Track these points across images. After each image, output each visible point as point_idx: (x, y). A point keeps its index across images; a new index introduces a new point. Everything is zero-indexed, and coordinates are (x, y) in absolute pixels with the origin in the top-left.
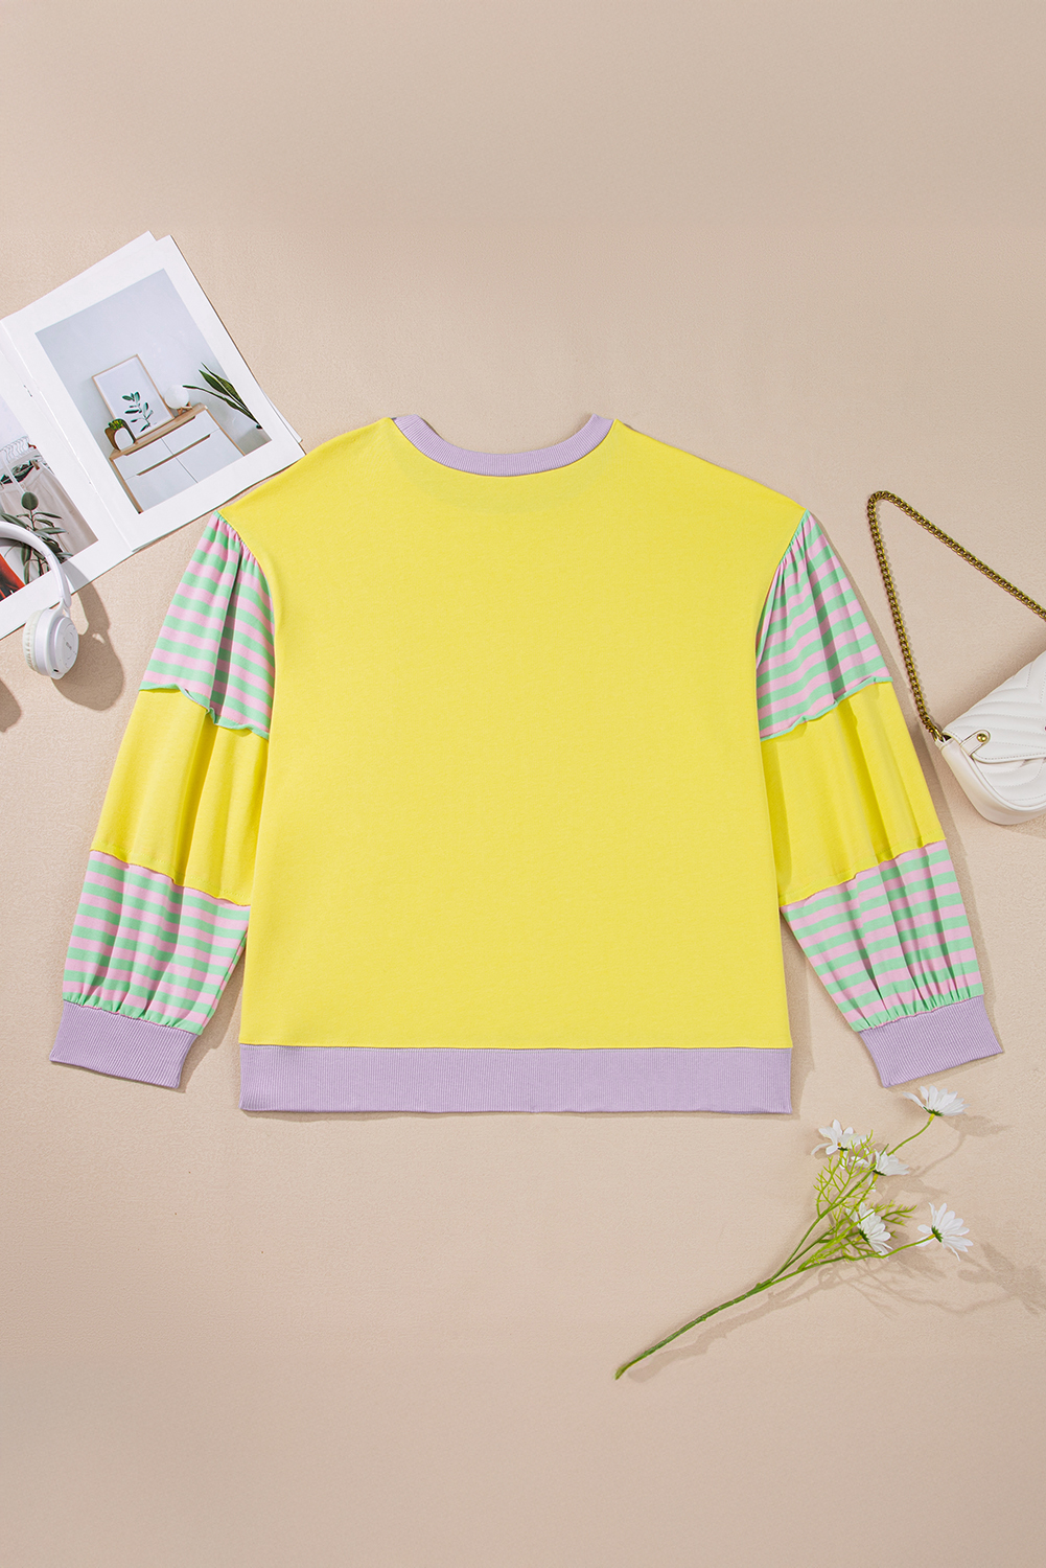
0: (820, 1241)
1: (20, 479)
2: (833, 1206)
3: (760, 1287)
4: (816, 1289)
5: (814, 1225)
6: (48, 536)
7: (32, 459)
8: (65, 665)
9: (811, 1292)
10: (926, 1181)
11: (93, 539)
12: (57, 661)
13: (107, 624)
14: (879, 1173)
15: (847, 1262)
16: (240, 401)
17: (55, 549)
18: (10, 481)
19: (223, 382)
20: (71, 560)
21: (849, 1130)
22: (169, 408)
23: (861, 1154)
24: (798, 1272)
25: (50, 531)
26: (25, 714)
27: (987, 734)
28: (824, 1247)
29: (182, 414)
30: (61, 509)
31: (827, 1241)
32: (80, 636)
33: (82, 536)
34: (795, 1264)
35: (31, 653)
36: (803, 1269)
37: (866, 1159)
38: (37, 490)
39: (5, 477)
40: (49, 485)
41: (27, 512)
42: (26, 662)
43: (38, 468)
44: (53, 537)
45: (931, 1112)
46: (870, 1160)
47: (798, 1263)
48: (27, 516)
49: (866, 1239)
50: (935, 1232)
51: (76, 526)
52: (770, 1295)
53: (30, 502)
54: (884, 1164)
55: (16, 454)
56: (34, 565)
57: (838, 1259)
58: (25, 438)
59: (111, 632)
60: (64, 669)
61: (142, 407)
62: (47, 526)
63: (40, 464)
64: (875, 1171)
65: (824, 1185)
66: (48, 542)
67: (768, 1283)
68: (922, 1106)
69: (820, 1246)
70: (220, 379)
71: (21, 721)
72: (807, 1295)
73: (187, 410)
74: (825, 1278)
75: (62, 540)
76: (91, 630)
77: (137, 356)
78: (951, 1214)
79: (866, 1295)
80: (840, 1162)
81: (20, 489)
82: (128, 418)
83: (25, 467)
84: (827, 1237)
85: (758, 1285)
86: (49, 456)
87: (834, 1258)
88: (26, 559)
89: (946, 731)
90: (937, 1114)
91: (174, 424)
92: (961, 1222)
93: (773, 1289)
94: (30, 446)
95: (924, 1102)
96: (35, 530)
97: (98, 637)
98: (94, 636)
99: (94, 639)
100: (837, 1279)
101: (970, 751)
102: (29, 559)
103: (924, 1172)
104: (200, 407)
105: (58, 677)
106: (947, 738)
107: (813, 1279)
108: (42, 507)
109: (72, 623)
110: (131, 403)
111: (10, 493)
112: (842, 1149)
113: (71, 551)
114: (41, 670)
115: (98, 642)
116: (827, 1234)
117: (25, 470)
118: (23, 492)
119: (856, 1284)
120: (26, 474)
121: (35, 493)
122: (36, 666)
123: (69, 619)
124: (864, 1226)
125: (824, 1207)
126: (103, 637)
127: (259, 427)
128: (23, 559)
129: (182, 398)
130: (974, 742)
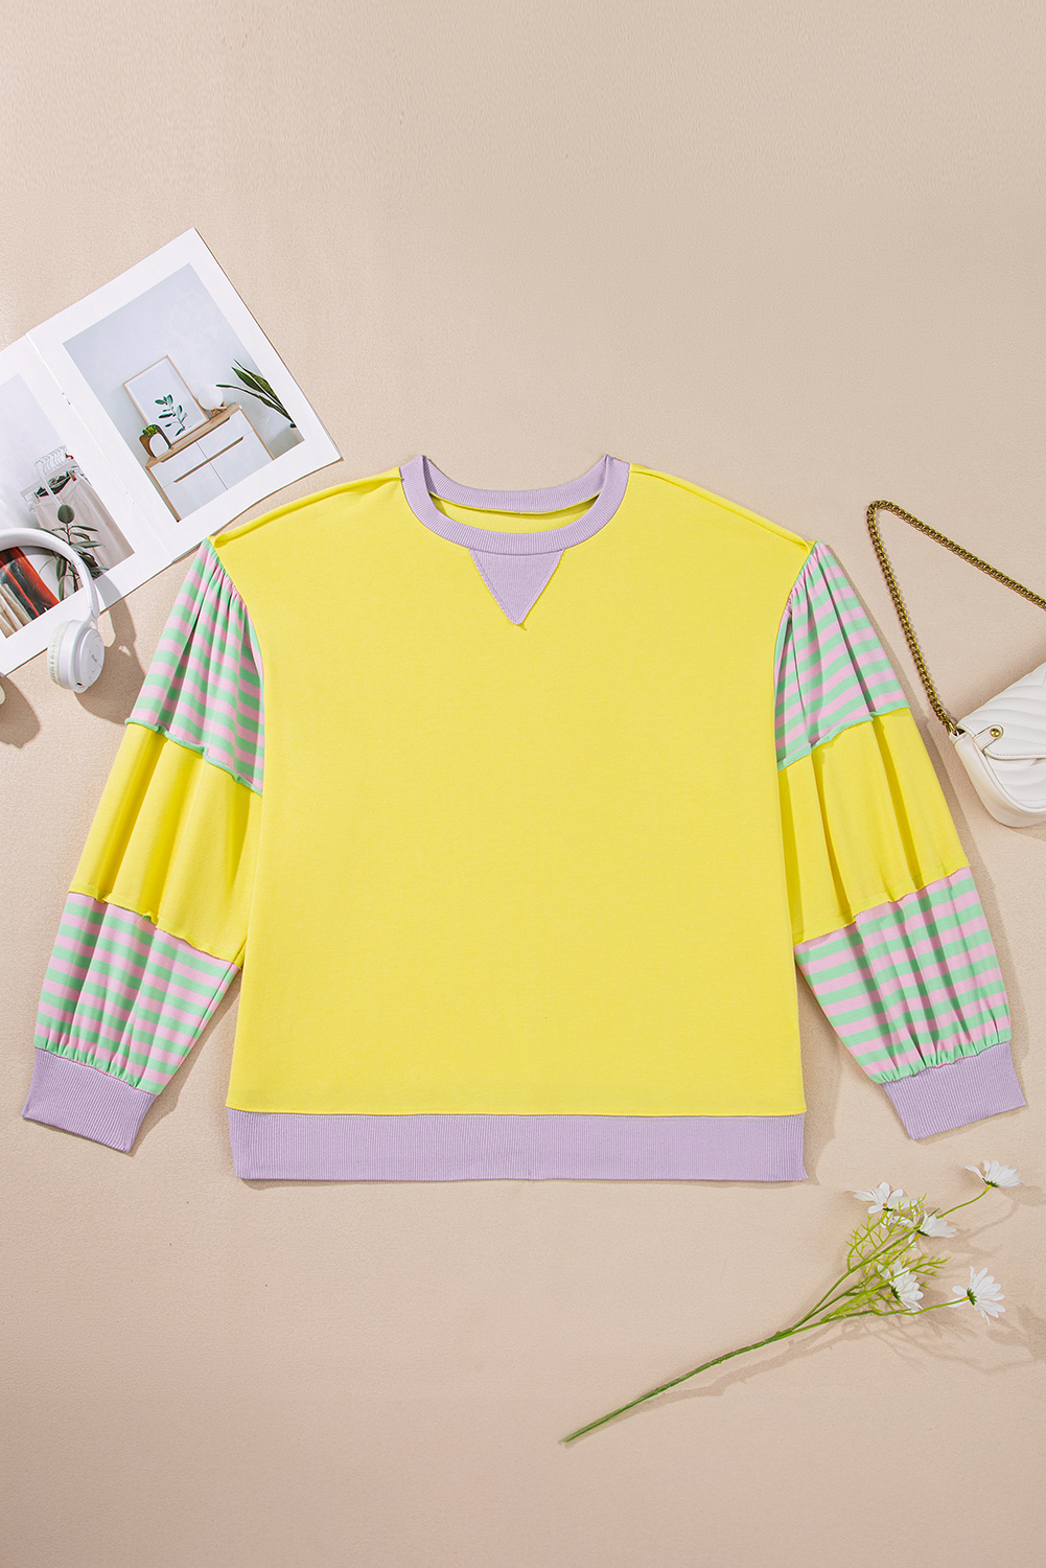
0: (847, 1294)
1: (56, 491)
2: (865, 1261)
3: (779, 1336)
4: (839, 1339)
5: (843, 1279)
6: (84, 550)
7: (69, 470)
8: (89, 679)
9: (834, 1341)
10: (973, 1243)
11: (129, 552)
12: (81, 675)
13: (133, 636)
14: (923, 1233)
15: (875, 1316)
16: (275, 397)
17: (90, 564)
18: (46, 494)
19: (258, 378)
20: (107, 574)
21: (899, 1193)
22: (204, 410)
23: (907, 1215)
24: (821, 1323)
25: (86, 545)
26: (44, 729)
27: (1000, 730)
28: (851, 1301)
29: (216, 415)
30: (97, 521)
31: (855, 1294)
32: (106, 648)
33: (117, 548)
34: (819, 1314)
35: (55, 666)
36: (827, 1321)
37: (912, 1220)
38: (73, 502)
39: (41, 490)
40: (86, 497)
41: (63, 525)
42: (49, 675)
43: (75, 479)
44: (89, 551)
45: (988, 1183)
46: (915, 1222)
47: (823, 1314)
48: (63, 529)
49: (897, 1297)
50: (969, 1294)
51: (112, 538)
52: (791, 1343)
53: (66, 515)
54: (930, 1226)
55: (53, 465)
56: (69, 580)
57: (866, 1312)
58: (63, 448)
59: (136, 645)
60: (87, 682)
61: (176, 410)
62: (83, 540)
63: (77, 475)
64: (919, 1232)
65: (858, 1241)
66: (83, 556)
67: (788, 1332)
68: (981, 1177)
69: (847, 1299)
70: (254, 376)
71: (39, 737)
72: (829, 1344)
73: (221, 411)
74: (848, 1329)
75: (98, 554)
76: (117, 643)
77: (167, 357)
78: (991, 1279)
79: (892, 1346)
80: (881, 1221)
81: (55, 501)
82: (162, 423)
83: (62, 478)
84: (856, 1291)
85: (778, 1333)
86: (86, 467)
87: (861, 1310)
88: (61, 574)
89: (960, 725)
90: (994, 1185)
91: (209, 426)
92: (999, 1286)
93: (796, 1337)
94: (67, 456)
95: (984, 1174)
96: (70, 544)
97: (125, 650)
98: (120, 648)
99: (120, 651)
100: (863, 1330)
101: (982, 746)
102: (64, 574)
103: (974, 1234)
104: (234, 407)
105: (81, 690)
106: (961, 731)
107: (837, 1329)
108: (78, 520)
109: (99, 635)
110: (164, 407)
111: (46, 506)
112: (888, 1210)
113: (107, 564)
114: (64, 683)
115: (125, 654)
116: (856, 1287)
117: (62, 482)
118: (59, 505)
119: (883, 1335)
120: (63, 486)
121: (71, 506)
122: (59, 679)
123: (96, 630)
124: (897, 1284)
125: (855, 1261)
126: (129, 649)
127: (293, 426)
128: (58, 574)
129: (216, 399)
130: (988, 737)
